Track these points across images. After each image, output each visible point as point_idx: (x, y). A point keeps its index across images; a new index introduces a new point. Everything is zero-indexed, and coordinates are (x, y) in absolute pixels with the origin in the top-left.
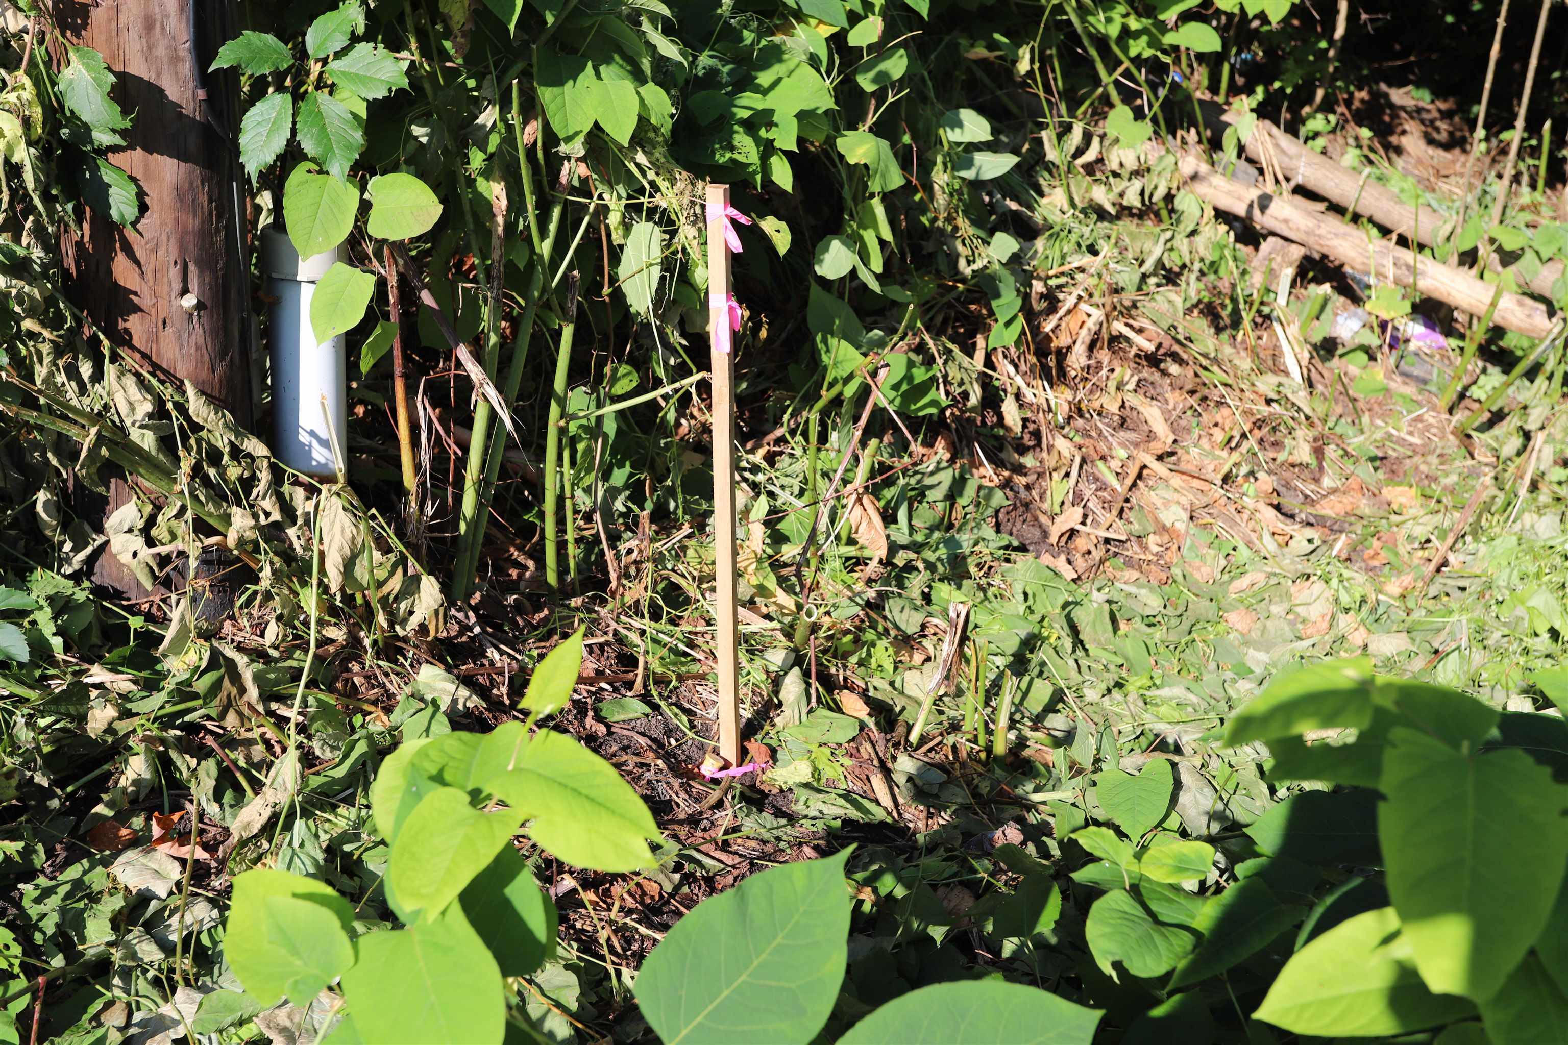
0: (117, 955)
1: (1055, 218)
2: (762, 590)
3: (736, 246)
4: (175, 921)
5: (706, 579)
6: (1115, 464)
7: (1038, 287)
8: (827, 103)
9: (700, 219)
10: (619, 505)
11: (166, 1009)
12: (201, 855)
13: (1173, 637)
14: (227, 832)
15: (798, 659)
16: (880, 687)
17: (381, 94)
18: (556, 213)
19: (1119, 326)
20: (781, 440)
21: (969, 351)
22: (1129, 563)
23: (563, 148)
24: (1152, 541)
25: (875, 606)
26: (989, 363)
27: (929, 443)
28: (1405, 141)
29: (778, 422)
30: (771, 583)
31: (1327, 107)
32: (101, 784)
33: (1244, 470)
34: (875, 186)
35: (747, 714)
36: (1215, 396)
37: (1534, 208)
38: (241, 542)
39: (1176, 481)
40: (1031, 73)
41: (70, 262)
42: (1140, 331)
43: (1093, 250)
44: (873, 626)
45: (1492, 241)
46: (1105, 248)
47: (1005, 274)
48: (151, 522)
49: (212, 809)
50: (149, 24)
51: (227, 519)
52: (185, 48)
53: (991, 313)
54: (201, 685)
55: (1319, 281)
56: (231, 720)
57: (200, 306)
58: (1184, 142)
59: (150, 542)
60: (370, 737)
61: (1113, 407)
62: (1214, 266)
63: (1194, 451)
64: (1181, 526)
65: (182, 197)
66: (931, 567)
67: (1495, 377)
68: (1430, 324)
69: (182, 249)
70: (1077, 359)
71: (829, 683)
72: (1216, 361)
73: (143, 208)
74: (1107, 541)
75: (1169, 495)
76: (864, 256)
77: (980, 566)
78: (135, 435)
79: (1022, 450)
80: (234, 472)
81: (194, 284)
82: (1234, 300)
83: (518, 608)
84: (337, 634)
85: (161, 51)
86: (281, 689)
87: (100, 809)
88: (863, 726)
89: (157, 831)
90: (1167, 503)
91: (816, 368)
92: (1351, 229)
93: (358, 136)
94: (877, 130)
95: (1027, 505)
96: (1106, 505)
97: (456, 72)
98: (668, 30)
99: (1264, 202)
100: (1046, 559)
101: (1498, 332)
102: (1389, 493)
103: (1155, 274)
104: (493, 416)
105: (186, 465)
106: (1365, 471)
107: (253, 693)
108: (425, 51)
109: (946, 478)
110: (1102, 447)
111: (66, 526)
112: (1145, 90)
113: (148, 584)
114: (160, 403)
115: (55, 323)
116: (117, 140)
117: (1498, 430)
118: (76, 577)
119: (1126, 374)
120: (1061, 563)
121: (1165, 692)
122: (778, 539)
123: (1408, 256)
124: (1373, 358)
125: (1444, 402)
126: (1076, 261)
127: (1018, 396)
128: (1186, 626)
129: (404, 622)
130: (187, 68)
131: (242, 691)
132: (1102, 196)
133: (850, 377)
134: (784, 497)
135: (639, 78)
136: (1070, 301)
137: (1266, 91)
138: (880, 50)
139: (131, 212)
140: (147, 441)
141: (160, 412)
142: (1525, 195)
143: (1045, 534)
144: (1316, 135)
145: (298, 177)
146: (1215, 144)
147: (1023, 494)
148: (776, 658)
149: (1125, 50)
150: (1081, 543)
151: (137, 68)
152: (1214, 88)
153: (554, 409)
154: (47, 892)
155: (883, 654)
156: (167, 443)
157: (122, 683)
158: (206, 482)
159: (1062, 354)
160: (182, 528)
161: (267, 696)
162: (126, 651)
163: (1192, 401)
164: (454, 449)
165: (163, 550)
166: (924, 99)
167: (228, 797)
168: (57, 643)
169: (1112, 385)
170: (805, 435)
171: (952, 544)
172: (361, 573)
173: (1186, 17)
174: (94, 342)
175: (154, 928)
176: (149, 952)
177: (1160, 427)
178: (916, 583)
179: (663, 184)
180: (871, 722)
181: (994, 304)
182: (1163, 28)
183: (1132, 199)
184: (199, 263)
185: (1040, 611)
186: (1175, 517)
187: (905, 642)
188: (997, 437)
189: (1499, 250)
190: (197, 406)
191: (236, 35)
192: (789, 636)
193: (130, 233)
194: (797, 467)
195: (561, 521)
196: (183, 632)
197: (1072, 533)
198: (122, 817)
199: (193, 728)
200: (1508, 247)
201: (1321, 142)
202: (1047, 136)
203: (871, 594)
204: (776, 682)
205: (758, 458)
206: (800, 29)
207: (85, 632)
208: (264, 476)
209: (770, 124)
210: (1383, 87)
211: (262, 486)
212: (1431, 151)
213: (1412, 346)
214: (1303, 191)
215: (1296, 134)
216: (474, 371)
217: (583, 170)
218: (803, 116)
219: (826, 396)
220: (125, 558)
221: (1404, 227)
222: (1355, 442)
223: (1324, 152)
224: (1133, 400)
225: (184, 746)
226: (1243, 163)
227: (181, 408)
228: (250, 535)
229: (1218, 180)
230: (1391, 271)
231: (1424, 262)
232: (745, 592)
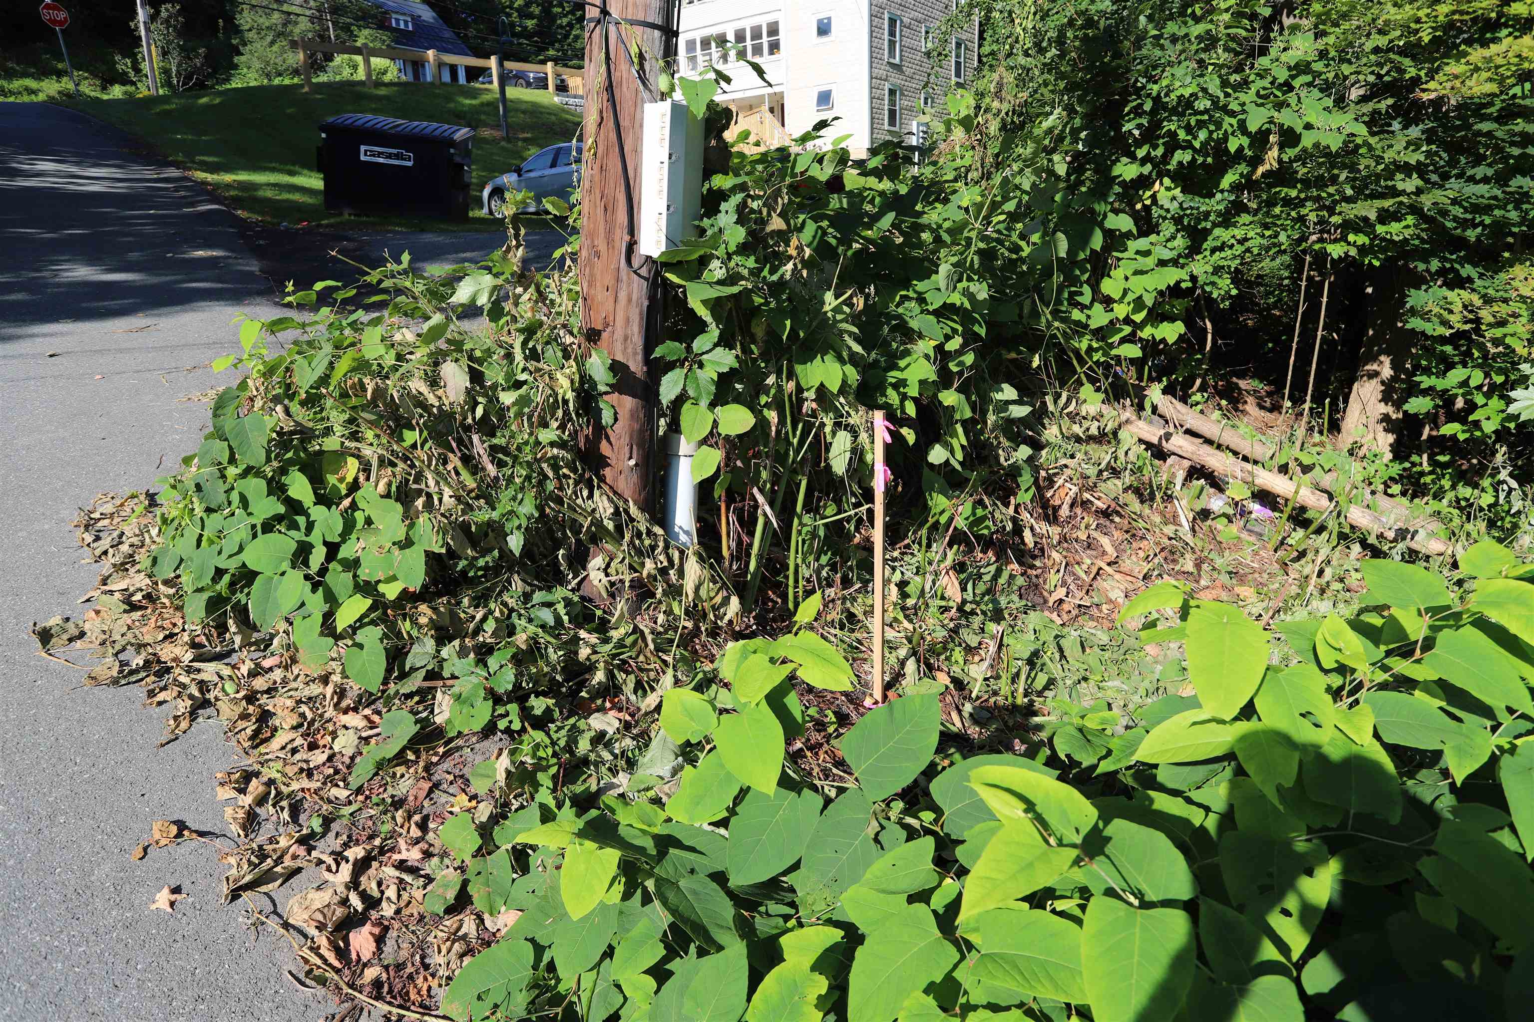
0: (592, 757)
1: (1052, 440)
2: (896, 620)
3: (889, 439)
4: (617, 745)
5: (869, 613)
6: (1085, 567)
7: (1043, 473)
8: (933, 377)
9: (871, 430)
10: (824, 574)
11: (615, 780)
12: (628, 718)
13: (1115, 656)
14: (639, 709)
15: (914, 653)
16: (956, 670)
17: (726, 370)
18: (800, 426)
19: (1087, 496)
20: (908, 546)
21: (1007, 505)
22: (1092, 618)
23: (806, 394)
24: (1104, 607)
25: (955, 631)
26: (1016, 511)
27: (984, 552)
28: (1248, 408)
29: (906, 536)
30: (901, 617)
31: (1202, 389)
32: (581, 685)
33: (1156, 573)
34: (957, 416)
35: (887, 679)
36: (1140, 533)
37: (1322, 444)
38: (649, 575)
39: (1118, 576)
40: (1039, 367)
41: (582, 445)
42: (1099, 499)
43: (1072, 456)
44: (953, 641)
45: (1296, 460)
46: (1079, 455)
47: (1025, 466)
48: (608, 565)
49: (633, 698)
50: (626, 338)
51: (643, 565)
52: (640, 348)
53: (1018, 486)
54: (629, 641)
55: (1198, 479)
56: (641, 658)
57: (636, 465)
58: (1124, 406)
59: (607, 575)
60: (704, 672)
61: (1084, 537)
62: (1140, 469)
63: (1128, 562)
64: (1120, 600)
65: (633, 415)
66: (984, 613)
67: (1300, 533)
68: (1263, 504)
69: (631, 438)
70: (1064, 512)
71: (930, 667)
72: (1140, 516)
73: (616, 420)
74: (1080, 606)
75: (1114, 584)
76: (952, 452)
77: (1010, 615)
78: (606, 522)
79: (1034, 557)
80: (647, 542)
81: (635, 455)
82: (1151, 486)
83: (774, 620)
84: (689, 625)
85: (630, 350)
86: (664, 646)
87: (583, 694)
88: (947, 687)
89: (608, 705)
90: (1113, 588)
91: (926, 509)
92: (1217, 452)
93: (713, 388)
94: (959, 390)
95: (1036, 586)
96: (1079, 588)
97: (756, 360)
98: (857, 340)
99: (1168, 436)
100: (1047, 613)
101: (1303, 509)
102: (1238, 590)
103: (1106, 470)
104: (767, 522)
105: (627, 537)
106: (1224, 578)
107: (651, 646)
108: (744, 351)
109: (992, 569)
110: (1077, 558)
111: (570, 566)
112: (1102, 378)
113: (605, 595)
114: (617, 508)
115: (574, 470)
116: (608, 389)
117: (1303, 561)
118: (573, 590)
119: (1090, 519)
120: (1054, 615)
121: (1110, 684)
122: (904, 596)
123: (1249, 466)
124: (1230, 521)
125: (1271, 546)
126: (1063, 461)
127: (1032, 529)
128: (1122, 651)
129: (722, 619)
130: (640, 357)
131: (647, 645)
132: (1076, 429)
133: (943, 512)
134: (908, 575)
135: (842, 361)
136: (1060, 482)
137: (1169, 380)
138: (960, 352)
139: (611, 421)
140: (610, 526)
141: (617, 513)
142: (1317, 437)
143: (1046, 601)
144: (1197, 403)
145: (687, 407)
146: (1141, 407)
147: (1034, 580)
148: (902, 652)
149: (1091, 358)
150: (1066, 607)
151: (619, 357)
152: (1140, 378)
153: (796, 521)
154: (560, 729)
155: (958, 655)
156: (619, 529)
157: (593, 639)
158: (634, 546)
159: (1056, 509)
160: (624, 568)
161: (658, 649)
162: (593, 625)
163: (1128, 536)
164: (745, 539)
165: (613, 579)
166: (984, 380)
167: (640, 692)
168: (566, 618)
169: (1083, 526)
170: (920, 544)
171: (995, 601)
172: (703, 593)
173: (1123, 341)
174: (590, 480)
175: (608, 745)
176: (606, 756)
177: (1109, 549)
178: (977, 621)
179: (852, 413)
180: (951, 686)
181: (1019, 479)
182: (1111, 346)
183: (1094, 431)
184: (638, 445)
185: (1042, 639)
186: (1117, 595)
187: (970, 650)
188: (1020, 550)
189: (1300, 464)
190: (634, 510)
191: (663, 342)
192: (910, 642)
193: (609, 431)
194: (915, 560)
195: (796, 581)
196: (622, 615)
197: (1061, 601)
198: (592, 699)
199: (624, 662)
200: (1305, 463)
201: (1199, 407)
202: (1049, 399)
203: (952, 625)
204: (903, 663)
205: (896, 554)
206: (920, 342)
207: (577, 615)
208: (661, 544)
209: (905, 386)
210: (1235, 380)
211: (659, 550)
212: (1263, 413)
213: (1253, 516)
214: (1189, 432)
215: (1186, 403)
216: (760, 499)
217: (814, 405)
218: (922, 383)
219: (931, 521)
220: (596, 582)
221: (1246, 452)
222: (1219, 562)
223: (1202, 412)
224: (1095, 534)
225: (621, 668)
226: (1156, 417)
227: (627, 512)
228: (653, 572)
229: (1141, 424)
230: (1239, 474)
231: (1258, 470)
232: (888, 620)
